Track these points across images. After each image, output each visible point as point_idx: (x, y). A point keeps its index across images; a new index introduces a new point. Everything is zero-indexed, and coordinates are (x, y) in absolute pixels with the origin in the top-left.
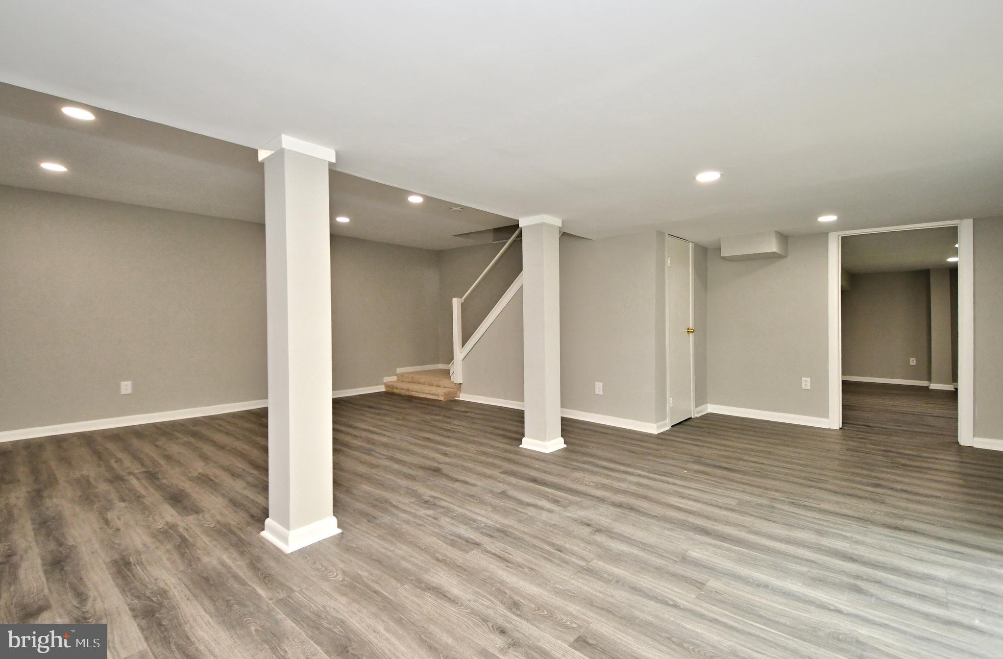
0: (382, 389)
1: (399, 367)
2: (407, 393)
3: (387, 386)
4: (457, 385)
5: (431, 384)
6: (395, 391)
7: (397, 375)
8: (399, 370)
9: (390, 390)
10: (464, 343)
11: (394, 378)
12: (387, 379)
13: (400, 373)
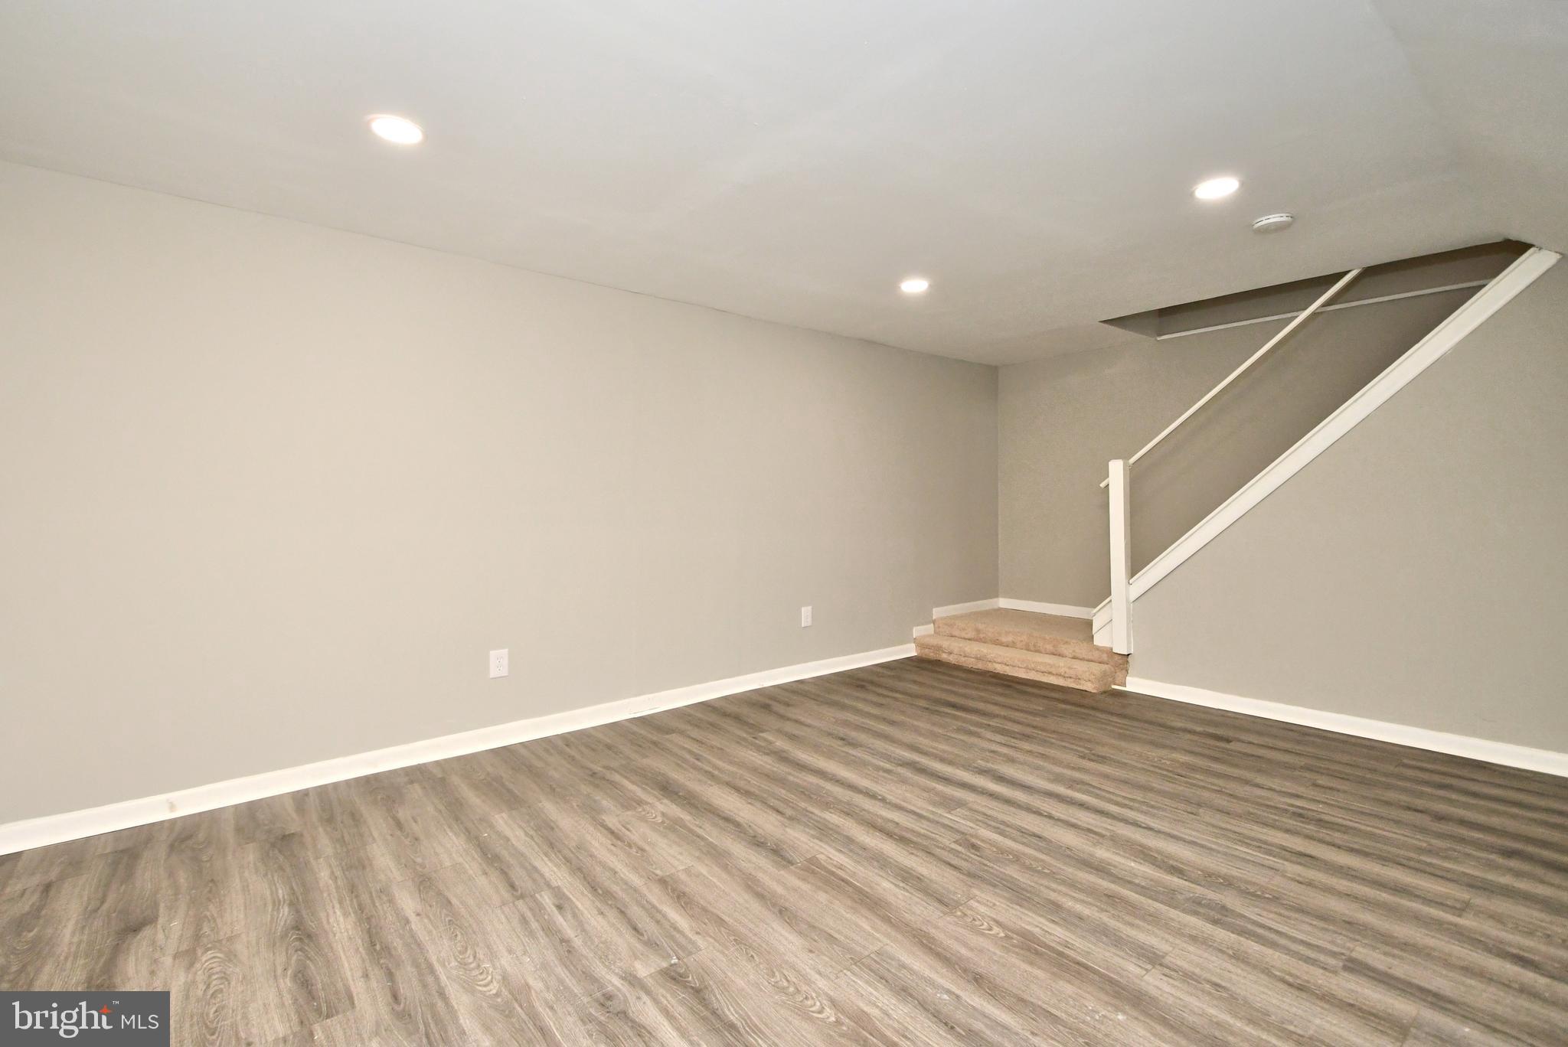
0: (910, 651)
1: (938, 606)
2: (980, 666)
3: (920, 645)
4: (1117, 658)
5: (1032, 648)
6: (944, 657)
7: (934, 622)
8: (938, 612)
9: (932, 655)
10: (1137, 563)
11: (930, 629)
12: (918, 631)
13: (942, 619)
